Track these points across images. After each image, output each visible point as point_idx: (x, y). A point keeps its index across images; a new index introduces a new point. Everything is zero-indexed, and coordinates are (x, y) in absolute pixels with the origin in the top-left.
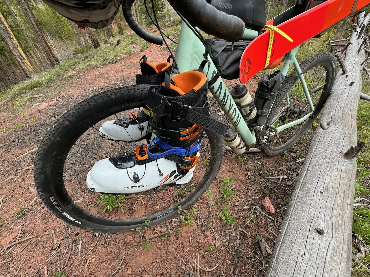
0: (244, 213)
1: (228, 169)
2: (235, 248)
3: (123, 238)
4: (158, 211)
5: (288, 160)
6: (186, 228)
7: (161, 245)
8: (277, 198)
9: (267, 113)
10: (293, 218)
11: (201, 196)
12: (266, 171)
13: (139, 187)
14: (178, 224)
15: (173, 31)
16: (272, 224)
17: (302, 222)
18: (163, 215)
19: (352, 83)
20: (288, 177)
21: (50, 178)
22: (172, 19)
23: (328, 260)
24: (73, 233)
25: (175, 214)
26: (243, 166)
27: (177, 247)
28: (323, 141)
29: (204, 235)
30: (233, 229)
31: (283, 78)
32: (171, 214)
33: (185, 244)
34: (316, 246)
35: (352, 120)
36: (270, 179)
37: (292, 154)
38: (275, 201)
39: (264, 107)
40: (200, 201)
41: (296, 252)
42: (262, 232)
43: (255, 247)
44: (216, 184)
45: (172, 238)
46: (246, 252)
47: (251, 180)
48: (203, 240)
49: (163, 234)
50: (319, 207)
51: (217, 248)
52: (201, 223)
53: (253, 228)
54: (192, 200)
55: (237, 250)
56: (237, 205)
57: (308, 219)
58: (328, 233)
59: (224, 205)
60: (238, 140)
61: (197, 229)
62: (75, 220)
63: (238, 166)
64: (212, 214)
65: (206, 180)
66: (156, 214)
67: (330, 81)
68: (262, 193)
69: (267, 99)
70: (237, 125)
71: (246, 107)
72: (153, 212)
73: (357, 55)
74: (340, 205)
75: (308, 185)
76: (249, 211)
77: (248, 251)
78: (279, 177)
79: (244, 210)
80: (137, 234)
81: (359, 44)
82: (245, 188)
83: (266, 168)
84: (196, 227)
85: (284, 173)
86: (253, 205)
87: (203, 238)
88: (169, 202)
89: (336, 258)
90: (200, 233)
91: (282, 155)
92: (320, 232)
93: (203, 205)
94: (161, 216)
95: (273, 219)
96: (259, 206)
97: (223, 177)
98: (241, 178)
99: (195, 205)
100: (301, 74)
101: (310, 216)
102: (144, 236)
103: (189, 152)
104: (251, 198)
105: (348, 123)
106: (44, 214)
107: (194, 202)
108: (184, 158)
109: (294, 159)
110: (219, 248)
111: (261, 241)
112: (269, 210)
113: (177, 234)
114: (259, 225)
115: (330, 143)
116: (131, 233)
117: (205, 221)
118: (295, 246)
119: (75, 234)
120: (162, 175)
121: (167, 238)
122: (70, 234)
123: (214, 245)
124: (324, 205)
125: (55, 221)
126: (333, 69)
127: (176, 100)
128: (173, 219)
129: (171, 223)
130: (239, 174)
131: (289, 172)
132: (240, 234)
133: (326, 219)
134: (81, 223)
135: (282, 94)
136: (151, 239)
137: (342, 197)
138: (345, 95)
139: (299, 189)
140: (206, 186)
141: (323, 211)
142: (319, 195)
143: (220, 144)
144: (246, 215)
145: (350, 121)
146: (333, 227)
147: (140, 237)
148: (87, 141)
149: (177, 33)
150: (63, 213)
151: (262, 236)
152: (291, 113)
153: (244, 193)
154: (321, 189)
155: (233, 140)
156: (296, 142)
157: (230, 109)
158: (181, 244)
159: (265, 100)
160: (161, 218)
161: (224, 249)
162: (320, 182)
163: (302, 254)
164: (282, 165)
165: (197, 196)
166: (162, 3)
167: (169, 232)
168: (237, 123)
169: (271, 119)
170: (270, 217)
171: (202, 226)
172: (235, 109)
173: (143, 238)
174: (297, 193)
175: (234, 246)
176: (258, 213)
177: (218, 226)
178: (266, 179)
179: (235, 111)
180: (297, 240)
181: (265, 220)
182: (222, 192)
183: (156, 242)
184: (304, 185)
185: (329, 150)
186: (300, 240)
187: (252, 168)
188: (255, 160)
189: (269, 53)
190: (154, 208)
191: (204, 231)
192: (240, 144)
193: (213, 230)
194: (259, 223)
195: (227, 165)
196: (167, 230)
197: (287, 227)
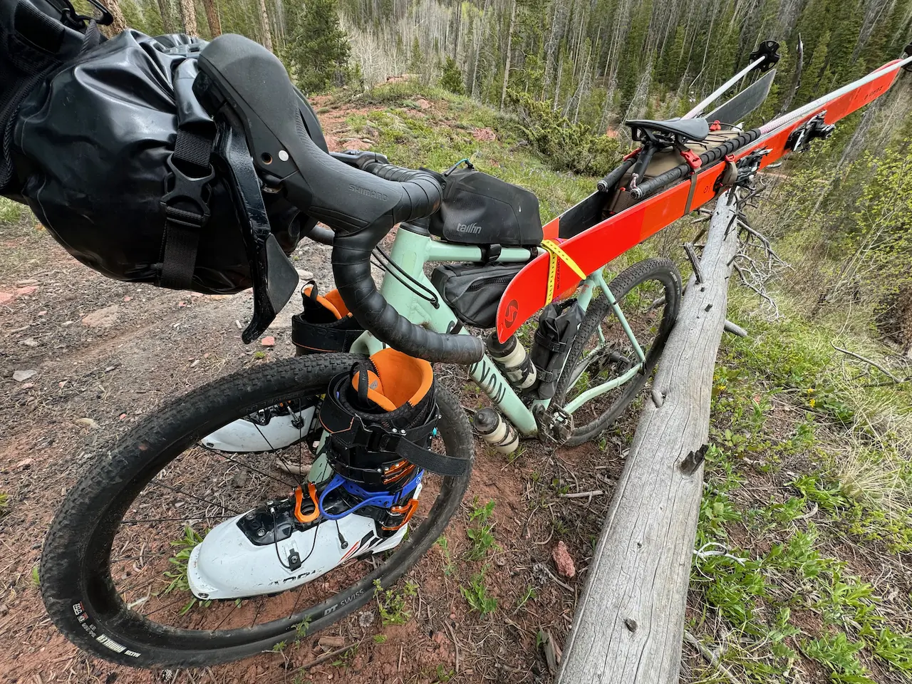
0: (515, 582)
1: (485, 478)
2: (496, 665)
3: (239, 672)
4: (327, 595)
5: (606, 453)
6: (391, 630)
7: (333, 678)
8: (582, 543)
9: (557, 376)
10: (592, 599)
11: (426, 550)
12: (562, 481)
13: (299, 577)
14: (373, 623)
15: (368, 121)
16: (569, 603)
17: (604, 607)
18: (339, 605)
19: (709, 307)
20: (604, 492)
21: (81, 564)
22: (367, 87)
23: (639, 678)
24: (98, 676)
25: (365, 599)
26: (516, 471)
27: (369, 680)
28: (653, 433)
29: (430, 643)
30: (492, 621)
31: (581, 314)
32: (356, 601)
33: (387, 671)
34: (623, 653)
35: (703, 386)
36: (569, 499)
37: (614, 439)
38: (577, 549)
39: (550, 367)
40: (423, 562)
41: (591, 670)
42: (550, 622)
43: (535, 658)
44: (460, 516)
45: (359, 661)
46: (516, 671)
47: (533, 503)
48: (428, 656)
49: (337, 651)
50: (634, 575)
51: (457, 671)
52: (425, 616)
53: (533, 615)
54: (407, 563)
55: (499, 671)
56: (501, 564)
57: (614, 600)
58: (644, 628)
59: (475, 566)
60: (502, 428)
61: (415, 630)
62: (125, 651)
63: (506, 470)
64: (448, 590)
65: (436, 518)
66: (322, 606)
67: (673, 302)
68: (552, 532)
69: (555, 353)
70: (500, 402)
71: (514, 371)
72: (314, 598)
73: (723, 243)
74: (666, 567)
75: (620, 530)
76: (526, 576)
77: (522, 668)
78: (587, 493)
79: (516, 574)
80: (275, 660)
81: (728, 217)
82: (519, 522)
83: (564, 472)
84: (413, 626)
85: (598, 483)
86: (533, 561)
87: (428, 651)
88: (352, 569)
89: (652, 672)
90: (423, 640)
91: (595, 441)
92: (631, 627)
93: (430, 570)
94: (334, 608)
95: (572, 590)
96: (546, 562)
97: (475, 501)
98: (511, 499)
99: (413, 572)
100: (615, 304)
101: (619, 594)
102: (293, 661)
103: (400, 497)
104: (530, 547)
105: (695, 396)
106: (8, 630)
107: (410, 569)
108: (390, 510)
109: (617, 450)
110: (463, 669)
111: (547, 643)
112: (565, 572)
113: (370, 648)
114: (545, 606)
115: (663, 439)
116: (260, 659)
117: (434, 610)
118: (591, 658)
119: (105, 679)
120: (347, 545)
121: (346, 661)
122: (91, 680)
123: (453, 665)
124: (642, 571)
125: (43, 649)
126: (675, 283)
127: (379, 422)
128: (361, 613)
129: (356, 624)
130: (507, 490)
131: (606, 480)
132: (507, 631)
133: (643, 599)
134: (137, 655)
135: (583, 336)
136: (308, 669)
137: (671, 552)
138: (697, 331)
139: (606, 537)
140: (437, 529)
141: (638, 583)
142: (635, 550)
143: (464, 446)
144: (519, 587)
145: (699, 389)
146: (652, 615)
147: (282, 665)
148: (137, 412)
149: (379, 127)
150: (98, 639)
151: (549, 631)
152: (606, 360)
153: (518, 536)
154: (639, 537)
155: (492, 431)
156: (622, 411)
157: (483, 378)
158: (378, 672)
159: (552, 355)
160: (333, 614)
161: (472, 670)
162: (640, 522)
163: (599, 673)
164: (594, 465)
165: (416, 554)
166: (344, 44)
167: (353, 645)
168: (498, 399)
169: (566, 381)
170: (566, 586)
171: (427, 621)
172: (494, 376)
173: (291, 666)
174: (603, 546)
175: (493, 661)
176: (544, 579)
177: (460, 619)
178: (562, 498)
179: (493, 379)
180: (594, 646)
181: (556, 593)
182: (471, 536)
183: (321, 674)
184: (615, 528)
185: (659, 454)
186: (598, 646)
187: (536, 475)
188: (542, 456)
189: (551, 284)
190: (317, 588)
191: (431, 633)
192: (506, 437)
193: (451, 628)
194: (545, 602)
195: (484, 470)
196: (348, 640)
197: (582, 620)
